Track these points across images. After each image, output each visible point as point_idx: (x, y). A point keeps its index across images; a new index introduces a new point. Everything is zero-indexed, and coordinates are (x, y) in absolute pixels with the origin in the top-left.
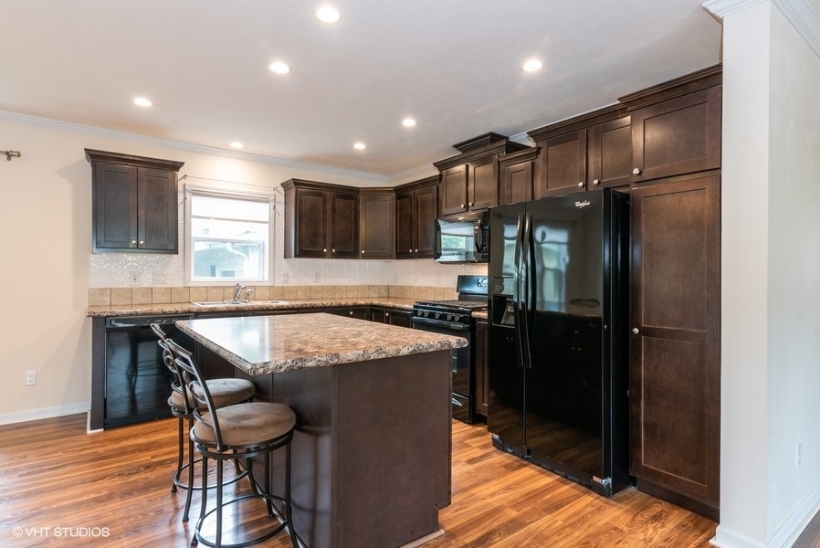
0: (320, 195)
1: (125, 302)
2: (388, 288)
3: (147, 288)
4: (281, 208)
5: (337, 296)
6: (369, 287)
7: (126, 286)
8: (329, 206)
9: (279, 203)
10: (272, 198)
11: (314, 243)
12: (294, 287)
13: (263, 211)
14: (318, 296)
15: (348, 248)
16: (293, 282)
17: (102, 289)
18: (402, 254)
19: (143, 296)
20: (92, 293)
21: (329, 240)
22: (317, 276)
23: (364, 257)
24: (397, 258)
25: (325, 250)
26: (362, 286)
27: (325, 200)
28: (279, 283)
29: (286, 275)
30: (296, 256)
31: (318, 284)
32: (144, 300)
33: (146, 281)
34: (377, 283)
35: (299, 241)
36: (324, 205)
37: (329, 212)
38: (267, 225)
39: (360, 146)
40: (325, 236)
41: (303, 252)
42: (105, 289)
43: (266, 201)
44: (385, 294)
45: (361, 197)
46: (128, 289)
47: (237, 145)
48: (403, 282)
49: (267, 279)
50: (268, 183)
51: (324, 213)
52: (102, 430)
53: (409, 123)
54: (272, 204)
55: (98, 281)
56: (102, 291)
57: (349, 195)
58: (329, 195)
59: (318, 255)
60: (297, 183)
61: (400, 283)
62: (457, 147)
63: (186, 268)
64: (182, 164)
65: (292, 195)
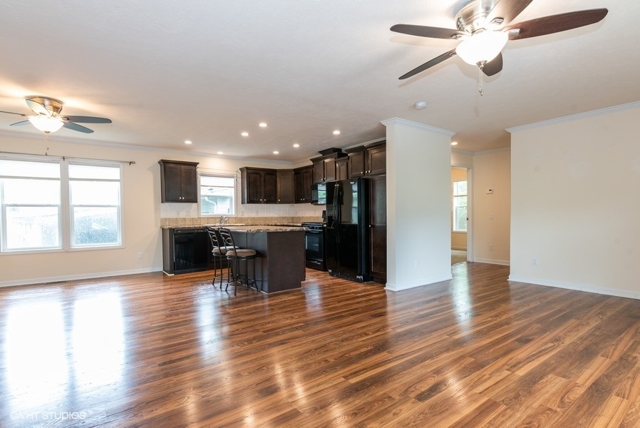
0: (258, 173)
1: (175, 224)
2: (293, 218)
3: (183, 218)
4: (240, 180)
6: (283, 218)
7: (175, 217)
8: (262, 179)
9: (239, 178)
10: (236, 175)
11: (256, 197)
13: (231, 182)
15: (271, 199)
16: (246, 215)
18: (298, 201)
19: (182, 222)
20: (162, 220)
21: (263, 195)
22: (257, 212)
23: (280, 203)
24: (296, 203)
25: (261, 200)
27: (260, 176)
28: (240, 216)
29: (243, 212)
30: (248, 203)
33: (183, 215)
35: (249, 196)
36: (260, 179)
37: (262, 182)
38: (233, 188)
39: (276, 153)
40: (261, 193)
41: (250, 201)
42: (167, 219)
43: (233, 177)
44: (291, 221)
45: (278, 174)
47: (220, 153)
48: (300, 214)
49: (234, 214)
50: (234, 169)
51: (260, 182)
52: (174, 275)
53: (296, 146)
54: (236, 178)
55: (164, 215)
56: (165, 219)
57: (272, 173)
58: (262, 173)
59: (258, 202)
60: (247, 168)
61: (298, 216)
62: (320, 152)
63: (198, 209)
64: (198, 163)
65: (245, 174)
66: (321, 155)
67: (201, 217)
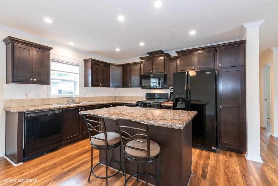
0: (99, 65)
1: (22, 105)
2: (115, 97)
3: (32, 99)
5: (101, 100)
6: (110, 97)
8: (101, 69)
9: (83, 67)
10: (80, 65)
11: (97, 82)
12: (87, 97)
13: (77, 69)
14: (95, 100)
15: (107, 84)
16: (87, 96)
17: (11, 100)
19: (30, 102)
20: (6, 102)
21: (102, 81)
22: (95, 93)
23: (112, 87)
25: (101, 84)
26: (108, 97)
27: (100, 67)
28: (83, 96)
29: (85, 93)
30: (91, 86)
31: (95, 96)
32: (31, 104)
34: (112, 95)
35: (92, 81)
37: (102, 71)
38: (79, 75)
39: (118, 50)
40: (100, 79)
41: (94, 85)
42: (12, 100)
43: (78, 65)
44: (114, 99)
45: (110, 66)
46: (23, 100)
49: (79, 94)
50: (79, 59)
51: (100, 71)
52: (22, 163)
54: (80, 67)
55: (9, 96)
56: (11, 101)
57: (107, 66)
58: (102, 65)
59: (99, 86)
60: (92, 60)
61: (120, 95)
62: (148, 53)
63: (49, 90)
64: (52, 48)
65: (90, 64)
66: (148, 55)
67: (50, 97)
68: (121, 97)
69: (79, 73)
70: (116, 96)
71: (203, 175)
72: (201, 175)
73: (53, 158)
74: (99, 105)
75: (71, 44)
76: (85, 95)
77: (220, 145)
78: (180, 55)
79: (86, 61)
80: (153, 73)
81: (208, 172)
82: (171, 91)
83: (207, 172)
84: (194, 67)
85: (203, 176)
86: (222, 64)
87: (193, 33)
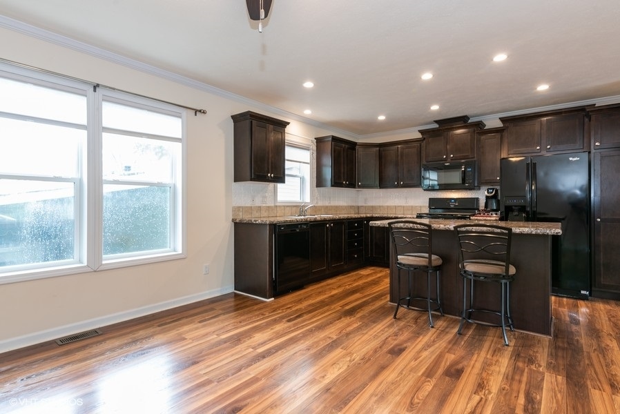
0: (341, 146)
1: (249, 216)
3: (258, 207)
4: (315, 154)
7: (249, 205)
9: (314, 151)
10: (311, 147)
11: (340, 177)
12: (320, 207)
13: (306, 156)
15: (352, 181)
16: (320, 204)
17: (238, 207)
19: (257, 211)
20: (234, 209)
21: (345, 176)
23: (360, 187)
25: (344, 182)
27: (343, 150)
29: (317, 199)
30: (332, 186)
32: (257, 215)
33: (258, 201)
35: (333, 176)
38: (309, 165)
39: (382, 118)
41: (335, 184)
42: (240, 207)
43: (308, 149)
44: (357, 211)
45: (358, 149)
46: (250, 207)
49: (308, 200)
50: (310, 137)
52: (273, 299)
54: (311, 151)
56: (239, 209)
57: (353, 148)
58: (345, 146)
59: (341, 185)
60: (335, 139)
62: (436, 122)
64: (288, 123)
65: (328, 147)
66: (437, 126)
67: (278, 204)
68: (372, 207)
69: (309, 162)
70: (360, 205)
71: (530, 407)
72: (522, 407)
73: (309, 296)
74: (349, 219)
75: (308, 112)
76: (317, 203)
77: (597, 289)
78: (507, 125)
79: (319, 141)
80: (449, 160)
81: (543, 402)
82: (488, 193)
83: (540, 403)
84: (538, 148)
85: (530, 411)
86: (601, 143)
87: (543, 88)
